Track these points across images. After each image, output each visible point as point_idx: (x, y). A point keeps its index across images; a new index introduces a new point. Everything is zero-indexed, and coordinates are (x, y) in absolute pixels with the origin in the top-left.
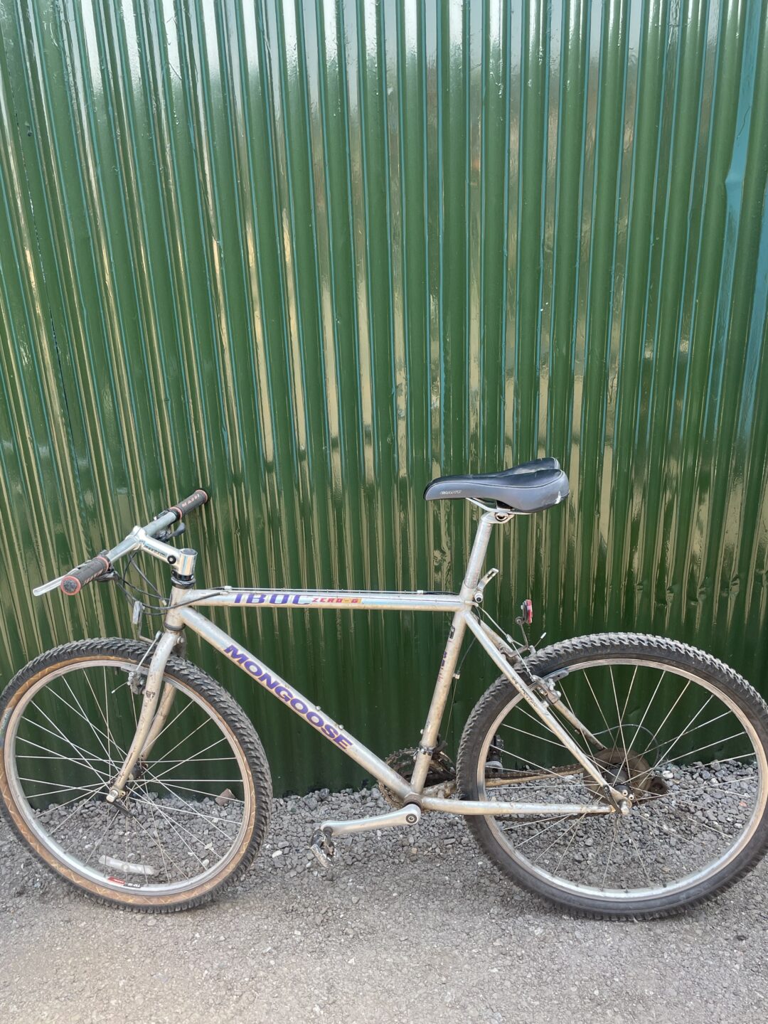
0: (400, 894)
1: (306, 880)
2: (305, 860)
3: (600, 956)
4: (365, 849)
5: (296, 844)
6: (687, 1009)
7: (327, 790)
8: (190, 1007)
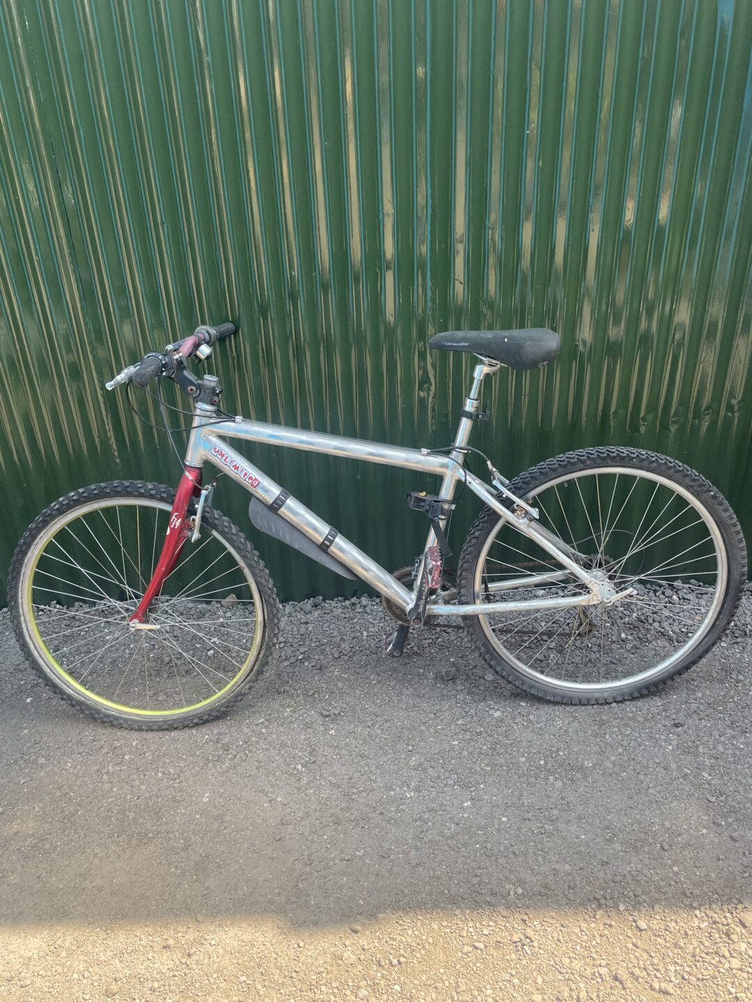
0: (379, 682)
1: (297, 669)
2: (298, 653)
3: (549, 735)
4: (352, 646)
5: (291, 640)
6: (620, 778)
7: (321, 598)
8: (192, 762)
